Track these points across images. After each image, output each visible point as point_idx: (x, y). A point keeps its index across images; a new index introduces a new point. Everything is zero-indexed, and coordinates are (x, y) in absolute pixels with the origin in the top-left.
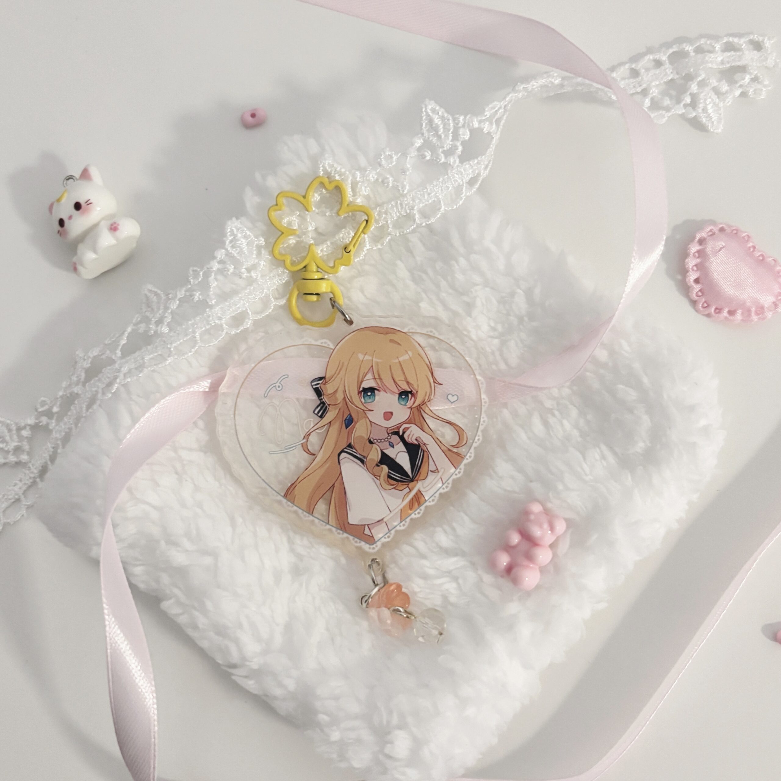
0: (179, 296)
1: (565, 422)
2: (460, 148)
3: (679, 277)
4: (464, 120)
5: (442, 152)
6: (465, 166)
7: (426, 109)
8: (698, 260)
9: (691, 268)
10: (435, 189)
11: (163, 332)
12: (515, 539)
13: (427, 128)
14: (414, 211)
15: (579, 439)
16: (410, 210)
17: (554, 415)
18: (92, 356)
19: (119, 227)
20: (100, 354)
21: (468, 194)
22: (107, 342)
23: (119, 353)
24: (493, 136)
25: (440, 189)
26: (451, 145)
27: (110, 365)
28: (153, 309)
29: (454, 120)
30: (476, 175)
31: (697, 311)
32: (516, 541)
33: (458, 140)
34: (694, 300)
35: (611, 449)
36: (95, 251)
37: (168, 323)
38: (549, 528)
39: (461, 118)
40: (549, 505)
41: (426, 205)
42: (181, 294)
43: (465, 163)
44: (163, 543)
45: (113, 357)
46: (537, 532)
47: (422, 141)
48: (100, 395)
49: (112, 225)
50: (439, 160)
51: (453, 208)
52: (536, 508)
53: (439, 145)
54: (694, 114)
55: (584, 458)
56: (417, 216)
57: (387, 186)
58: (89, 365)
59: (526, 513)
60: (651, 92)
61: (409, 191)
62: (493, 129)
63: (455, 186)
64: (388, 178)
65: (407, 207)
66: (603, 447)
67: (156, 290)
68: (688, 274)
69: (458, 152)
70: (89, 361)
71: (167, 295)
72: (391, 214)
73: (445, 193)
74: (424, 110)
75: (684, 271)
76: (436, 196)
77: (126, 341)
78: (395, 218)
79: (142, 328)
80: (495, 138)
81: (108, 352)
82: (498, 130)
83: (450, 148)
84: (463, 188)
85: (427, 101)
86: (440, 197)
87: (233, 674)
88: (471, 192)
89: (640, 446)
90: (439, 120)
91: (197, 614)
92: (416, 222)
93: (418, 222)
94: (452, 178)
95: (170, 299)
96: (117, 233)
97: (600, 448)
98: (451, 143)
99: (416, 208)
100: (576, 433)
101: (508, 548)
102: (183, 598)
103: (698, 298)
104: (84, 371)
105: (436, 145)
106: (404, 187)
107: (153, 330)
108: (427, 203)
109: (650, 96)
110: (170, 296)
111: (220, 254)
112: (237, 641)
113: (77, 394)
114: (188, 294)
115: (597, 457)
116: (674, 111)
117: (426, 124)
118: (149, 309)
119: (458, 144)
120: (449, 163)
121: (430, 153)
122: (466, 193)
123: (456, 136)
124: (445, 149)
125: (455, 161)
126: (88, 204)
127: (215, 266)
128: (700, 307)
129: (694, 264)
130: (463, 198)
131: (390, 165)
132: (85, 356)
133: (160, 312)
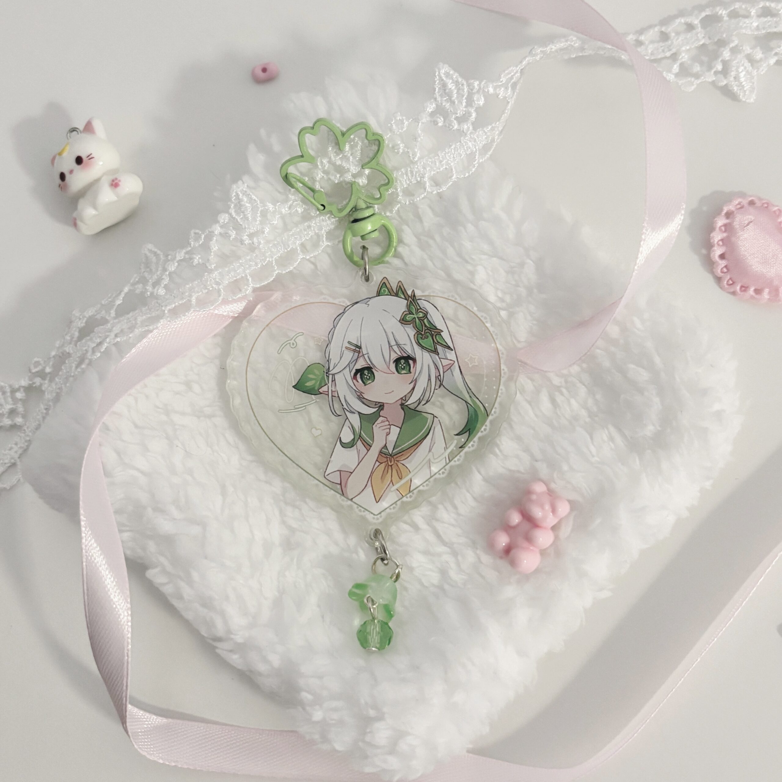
0: (178, 258)
1: (573, 401)
2: (474, 115)
3: (704, 251)
4: (479, 85)
5: (455, 119)
6: (479, 132)
7: (439, 73)
8: (725, 235)
9: (716, 242)
10: (447, 156)
11: (159, 294)
12: (516, 518)
13: (440, 93)
14: (425, 179)
15: (588, 420)
16: (421, 178)
17: (562, 394)
18: (87, 316)
19: (120, 183)
20: (95, 314)
21: (481, 161)
22: (103, 302)
23: (113, 313)
24: (509, 101)
25: (453, 156)
26: (465, 111)
27: (103, 325)
28: (151, 270)
29: (469, 85)
30: (489, 141)
31: (721, 288)
32: (517, 521)
33: (471, 106)
34: (719, 276)
35: (620, 430)
36: (95, 207)
37: (166, 285)
38: (551, 510)
39: (476, 83)
40: (553, 486)
41: (438, 172)
42: (181, 255)
43: (479, 130)
44: (149, 510)
45: (107, 317)
46: (537, 513)
47: (434, 105)
48: (89, 355)
49: (113, 181)
50: (451, 127)
51: (465, 176)
52: (539, 488)
53: (452, 110)
54: (724, 82)
55: (592, 438)
56: (428, 184)
57: (398, 153)
58: (83, 325)
59: (529, 492)
60: (680, 57)
61: (419, 159)
62: (509, 94)
63: (468, 153)
64: (399, 145)
65: (418, 174)
66: (612, 429)
67: (156, 250)
68: (713, 248)
69: (472, 118)
70: (84, 321)
71: (167, 256)
72: (400, 181)
73: (457, 160)
74: (437, 73)
75: (709, 246)
76: (448, 164)
77: (122, 301)
78: (405, 186)
79: (139, 288)
80: (510, 103)
81: (103, 312)
82: (514, 93)
83: (464, 114)
84: (476, 155)
85: (441, 64)
86: (452, 164)
87: (216, 647)
88: (484, 159)
89: (650, 429)
90: (453, 84)
91: (182, 584)
92: (427, 190)
93: (429, 190)
94: (464, 144)
95: (169, 261)
96: (118, 189)
97: (608, 429)
98: (464, 109)
99: (426, 176)
100: (584, 413)
101: (508, 528)
102: (169, 568)
103: (722, 274)
104: (78, 330)
105: (449, 111)
106: (414, 154)
107: (149, 292)
108: (438, 170)
109: (679, 62)
110: (170, 257)
111: (224, 218)
112: (223, 614)
113: (69, 353)
114: (187, 256)
115: (605, 438)
116: (703, 79)
117: (439, 89)
118: (148, 270)
119: (472, 110)
120: (462, 130)
121: (442, 119)
122: (479, 160)
123: (470, 101)
124: (458, 115)
125: (468, 128)
126: (90, 159)
127: (217, 229)
128: (725, 284)
129: (720, 239)
130: (476, 165)
131: (400, 131)
132: (80, 315)
133: (159, 273)
